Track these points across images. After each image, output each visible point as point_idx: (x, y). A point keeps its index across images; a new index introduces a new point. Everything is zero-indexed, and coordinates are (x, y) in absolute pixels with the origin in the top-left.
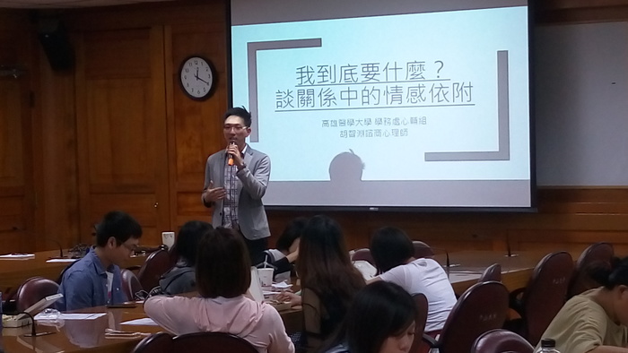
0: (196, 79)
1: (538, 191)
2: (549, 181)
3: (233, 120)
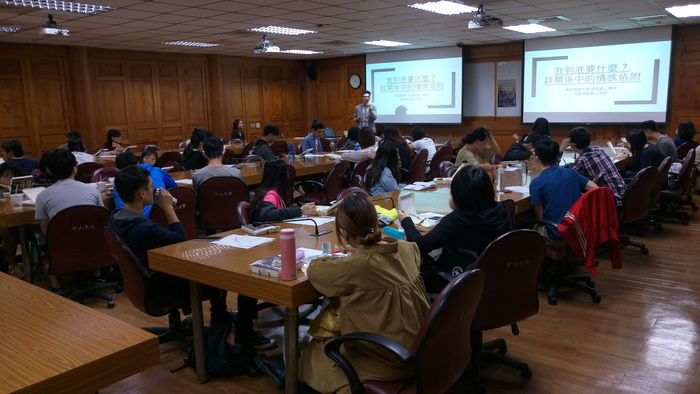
0: (355, 82)
1: (464, 118)
2: (467, 115)
3: (367, 95)
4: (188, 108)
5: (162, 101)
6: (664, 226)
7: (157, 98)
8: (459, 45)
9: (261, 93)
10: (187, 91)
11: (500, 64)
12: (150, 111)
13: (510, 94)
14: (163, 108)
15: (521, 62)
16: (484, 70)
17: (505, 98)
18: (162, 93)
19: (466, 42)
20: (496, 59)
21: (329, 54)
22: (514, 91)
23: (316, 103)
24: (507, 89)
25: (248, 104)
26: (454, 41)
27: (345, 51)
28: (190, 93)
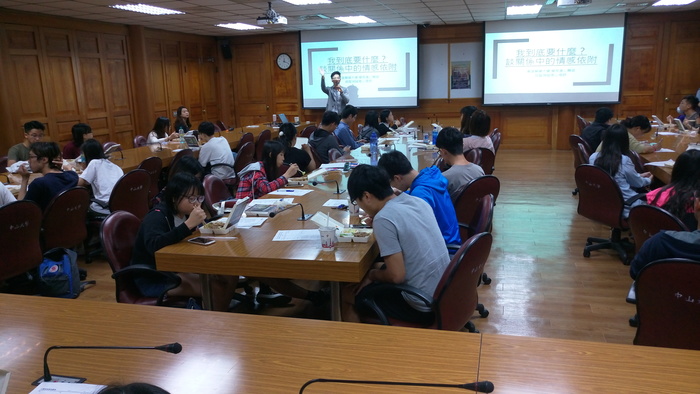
1: (419, 100)
2: (424, 97)
5: (84, 84)
9: (180, 74)
10: (110, 72)
11: (451, 45)
12: (71, 97)
13: (464, 75)
14: (85, 93)
15: (480, 43)
16: (437, 51)
18: (83, 73)
20: (449, 40)
22: (469, 73)
23: (232, 86)
24: (461, 71)
26: (412, 21)
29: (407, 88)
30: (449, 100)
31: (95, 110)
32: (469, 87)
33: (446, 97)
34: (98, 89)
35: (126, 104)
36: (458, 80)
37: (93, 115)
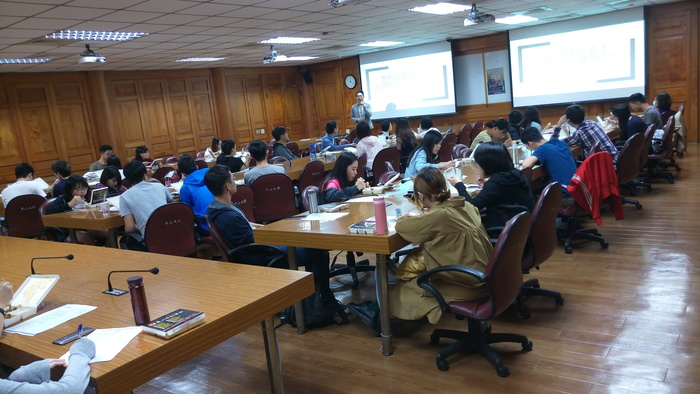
0: (350, 82)
2: (460, 104)
3: (361, 94)
4: (198, 120)
5: (174, 115)
6: (653, 186)
7: (170, 113)
8: (448, 40)
9: (263, 100)
10: (195, 104)
11: (487, 54)
12: (164, 125)
13: (499, 81)
14: (175, 122)
15: (506, 51)
16: (473, 62)
17: (495, 86)
18: (173, 109)
19: (455, 37)
20: (483, 50)
21: (324, 58)
22: (503, 79)
23: (314, 105)
24: (495, 77)
25: (252, 112)
26: (444, 37)
27: (341, 54)
28: (199, 106)
29: (447, 97)
30: (487, 105)
31: (183, 133)
32: (504, 92)
33: (485, 102)
34: (186, 118)
35: (211, 127)
36: (494, 86)
37: (182, 137)
